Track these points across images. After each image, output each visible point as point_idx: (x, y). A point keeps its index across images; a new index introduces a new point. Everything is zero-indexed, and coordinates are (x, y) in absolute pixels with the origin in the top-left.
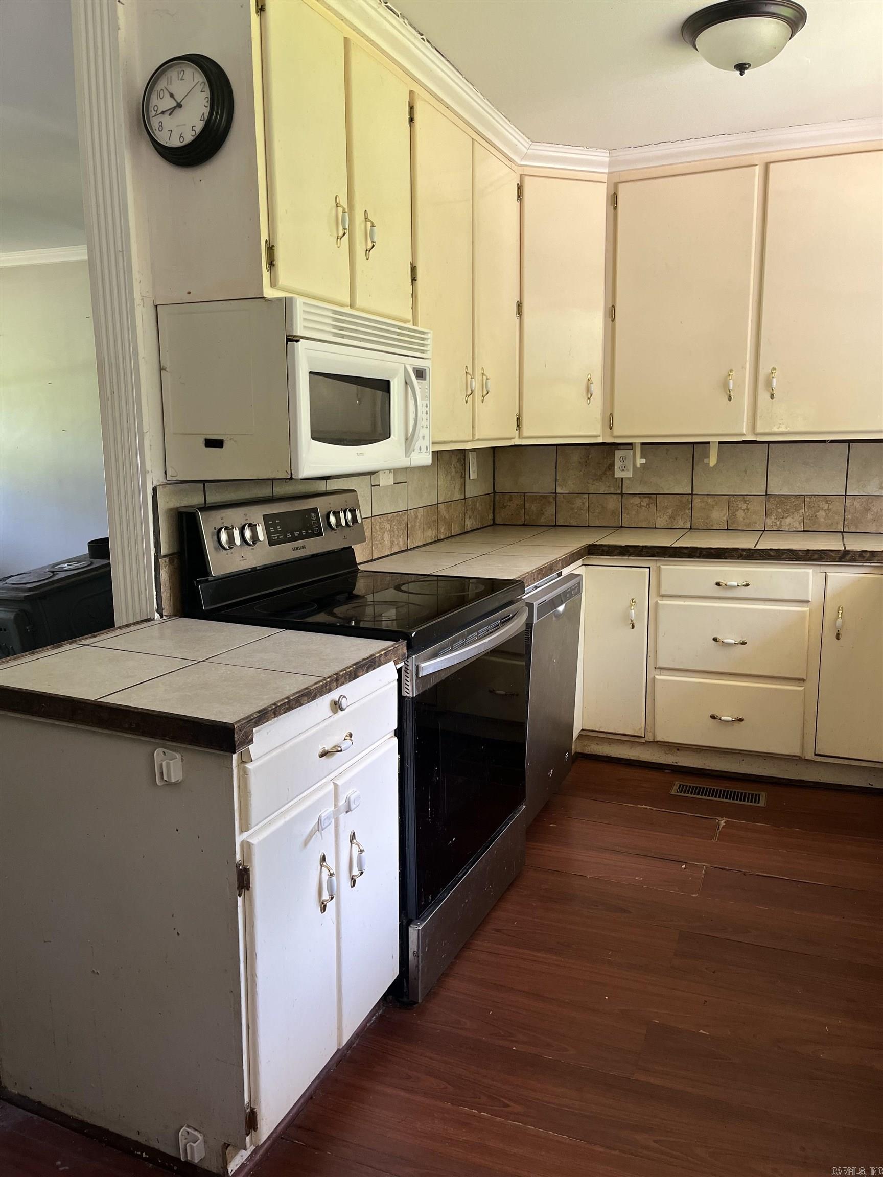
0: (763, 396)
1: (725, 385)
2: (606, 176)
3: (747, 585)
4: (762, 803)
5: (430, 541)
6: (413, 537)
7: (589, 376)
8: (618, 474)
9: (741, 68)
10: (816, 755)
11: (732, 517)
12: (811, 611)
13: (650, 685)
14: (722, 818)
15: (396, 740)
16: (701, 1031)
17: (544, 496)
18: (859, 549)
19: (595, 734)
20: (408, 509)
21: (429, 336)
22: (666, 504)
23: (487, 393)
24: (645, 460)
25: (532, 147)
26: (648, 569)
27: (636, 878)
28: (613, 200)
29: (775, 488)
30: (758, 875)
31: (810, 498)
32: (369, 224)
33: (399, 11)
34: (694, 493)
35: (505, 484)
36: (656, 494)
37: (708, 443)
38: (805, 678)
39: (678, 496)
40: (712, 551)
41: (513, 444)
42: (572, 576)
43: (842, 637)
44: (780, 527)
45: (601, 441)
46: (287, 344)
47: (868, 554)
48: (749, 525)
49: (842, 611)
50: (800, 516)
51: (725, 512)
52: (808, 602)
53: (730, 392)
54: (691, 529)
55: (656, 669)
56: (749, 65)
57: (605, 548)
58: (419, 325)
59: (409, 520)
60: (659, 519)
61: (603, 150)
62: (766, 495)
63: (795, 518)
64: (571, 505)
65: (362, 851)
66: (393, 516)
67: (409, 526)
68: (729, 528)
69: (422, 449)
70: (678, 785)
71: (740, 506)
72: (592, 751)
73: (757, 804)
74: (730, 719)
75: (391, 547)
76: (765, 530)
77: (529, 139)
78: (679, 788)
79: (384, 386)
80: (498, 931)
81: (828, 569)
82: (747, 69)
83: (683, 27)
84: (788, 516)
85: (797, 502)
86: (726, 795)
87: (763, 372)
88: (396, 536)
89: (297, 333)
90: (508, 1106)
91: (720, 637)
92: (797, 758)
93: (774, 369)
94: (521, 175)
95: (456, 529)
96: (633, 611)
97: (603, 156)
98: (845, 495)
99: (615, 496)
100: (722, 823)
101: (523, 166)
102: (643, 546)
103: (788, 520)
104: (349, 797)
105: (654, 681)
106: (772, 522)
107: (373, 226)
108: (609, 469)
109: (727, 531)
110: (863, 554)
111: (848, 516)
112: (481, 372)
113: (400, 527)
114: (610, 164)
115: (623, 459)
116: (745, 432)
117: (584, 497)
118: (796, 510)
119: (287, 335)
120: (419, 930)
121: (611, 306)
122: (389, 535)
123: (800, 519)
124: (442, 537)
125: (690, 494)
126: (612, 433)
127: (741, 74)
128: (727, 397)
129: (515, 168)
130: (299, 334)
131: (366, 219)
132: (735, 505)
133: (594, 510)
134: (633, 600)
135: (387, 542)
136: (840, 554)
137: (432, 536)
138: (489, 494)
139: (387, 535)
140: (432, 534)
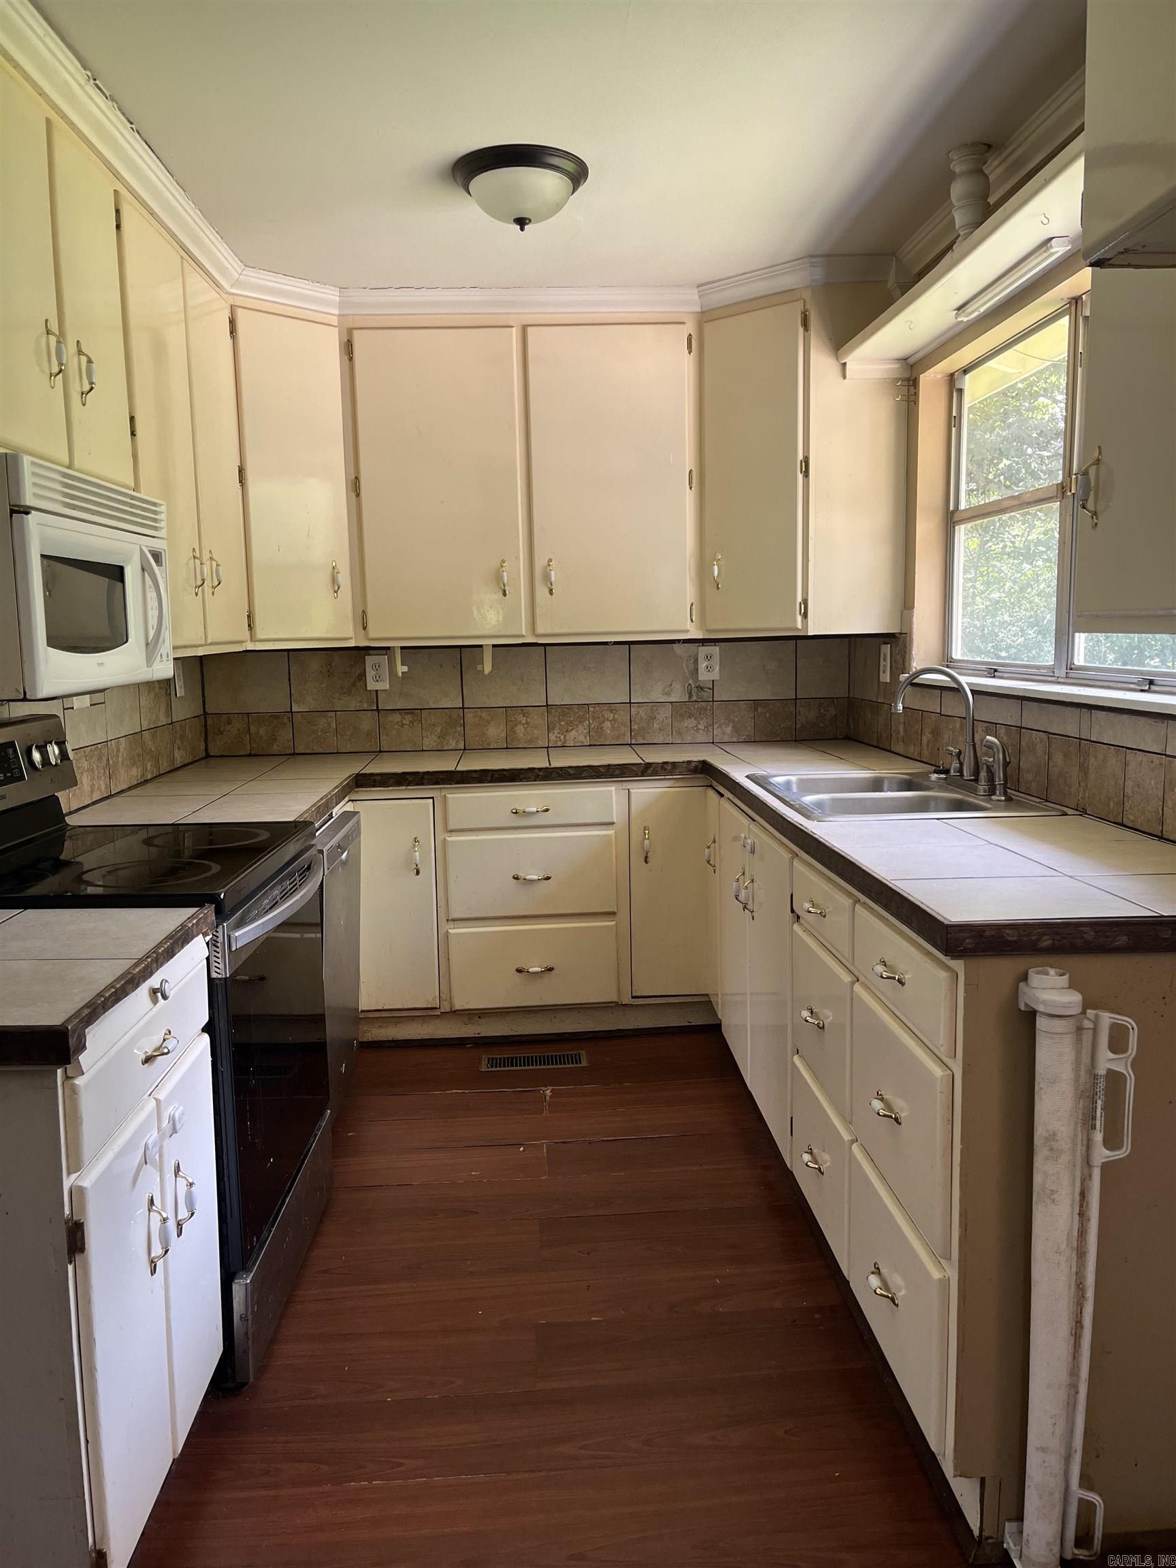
0: (541, 591)
1: (498, 578)
2: (336, 318)
3: (547, 810)
4: (584, 1063)
5: (136, 783)
6: (116, 777)
7: (334, 563)
8: (372, 685)
9: (522, 222)
10: (633, 997)
11: (510, 733)
12: (616, 833)
13: (444, 943)
14: (546, 1087)
15: (206, 1038)
16: (594, 1319)
17: (275, 716)
18: (660, 761)
19: (378, 1015)
20: (109, 739)
21: (163, 508)
22: (433, 721)
23: (219, 584)
24: (407, 667)
25: (244, 272)
26: (432, 800)
27: (473, 1173)
28: (348, 349)
29: (559, 696)
30: (603, 1141)
31: (594, 707)
32: (84, 359)
33: (109, 92)
34: (465, 706)
35: (220, 702)
36: (421, 709)
37: (481, 646)
38: (615, 910)
39: (446, 710)
40: (505, 773)
41: (245, 649)
42: (347, 816)
43: (650, 859)
44: (565, 742)
45: (354, 645)
46: (11, 516)
47: (670, 766)
48: (530, 741)
49: (648, 830)
50: (585, 729)
51: (503, 727)
52: (613, 823)
53: (504, 586)
54: (465, 749)
55: (449, 922)
56: (530, 221)
57: (376, 778)
58: (142, 492)
59: (111, 754)
60: (425, 739)
61: (332, 288)
62: (547, 705)
63: (580, 731)
64: (312, 727)
65: (191, 1185)
66: (91, 750)
67: (111, 762)
68: (509, 747)
69: (163, 657)
70: (487, 1059)
71: (519, 720)
72: (373, 1037)
73: (579, 1065)
74: (539, 969)
75: (92, 792)
76: (548, 747)
77: (242, 262)
78: (488, 1062)
79: (116, 573)
80: (325, 1272)
81: (629, 785)
82: (528, 224)
83: (454, 167)
84: (572, 729)
85: (580, 713)
86: (542, 1060)
87: (539, 564)
88: (96, 777)
89: (25, 502)
90: (402, 1465)
91: (522, 875)
92: (614, 1005)
93: (550, 560)
94: (231, 306)
95: (165, 766)
96: (417, 853)
97: (332, 295)
98: (630, 703)
99: (369, 713)
100: (548, 1092)
101: (233, 294)
102: (424, 773)
103: (573, 733)
104: (174, 1115)
105: (448, 937)
106: (556, 737)
107: (90, 361)
108: (360, 680)
109: (506, 750)
110: (665, 766)
111: (635, 727)
112: (209, 555)
113: (99, 765)
114: (342, 305)
115: (377, 667)
116: (524, 633)
117: (329, 715)
118: (580, 722)
119: (11, 503)
120: (246, 1284)
121: (354, 477)
122: (87, 776)
123: (585, 731)
124: (149, 777)
125: (460, 708)
126: (367, 634)
127: (522, 229)
128: (501, 592)
129: (225, 296)
130: (28, 503)
131: (80, 352)
132: (513, 719)
133: (344, 732)
134: (416, 838)
135: (86, 787)
136: (641, 769)
137: (137, 776)
138: (198, 716)
139: (85, 776)
140: (138, 772)
